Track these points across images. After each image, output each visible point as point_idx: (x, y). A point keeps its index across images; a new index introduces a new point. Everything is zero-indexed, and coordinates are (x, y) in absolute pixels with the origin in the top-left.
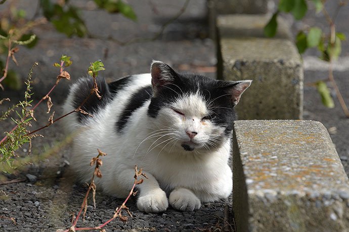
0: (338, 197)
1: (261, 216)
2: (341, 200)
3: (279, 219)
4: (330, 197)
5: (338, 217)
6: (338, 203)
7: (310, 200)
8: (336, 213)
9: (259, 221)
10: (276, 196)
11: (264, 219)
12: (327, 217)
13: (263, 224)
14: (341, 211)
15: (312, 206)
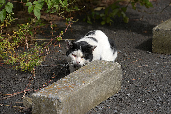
0: (56, 99)
1: (35, 102)
2: (57, 100)
3: (40, 103)
4: (53, 98)
5: (56, 105)
6: (56, 100)
7: (48, 99)
8: (55, 103)
9: (34, 103)
10: (39, 96)
11: (36, 103)
12: (52, 104)
13: (36, 104)
14: (56, 103)
15: (48, 101)
